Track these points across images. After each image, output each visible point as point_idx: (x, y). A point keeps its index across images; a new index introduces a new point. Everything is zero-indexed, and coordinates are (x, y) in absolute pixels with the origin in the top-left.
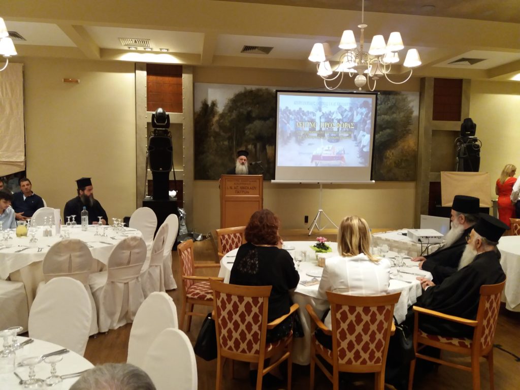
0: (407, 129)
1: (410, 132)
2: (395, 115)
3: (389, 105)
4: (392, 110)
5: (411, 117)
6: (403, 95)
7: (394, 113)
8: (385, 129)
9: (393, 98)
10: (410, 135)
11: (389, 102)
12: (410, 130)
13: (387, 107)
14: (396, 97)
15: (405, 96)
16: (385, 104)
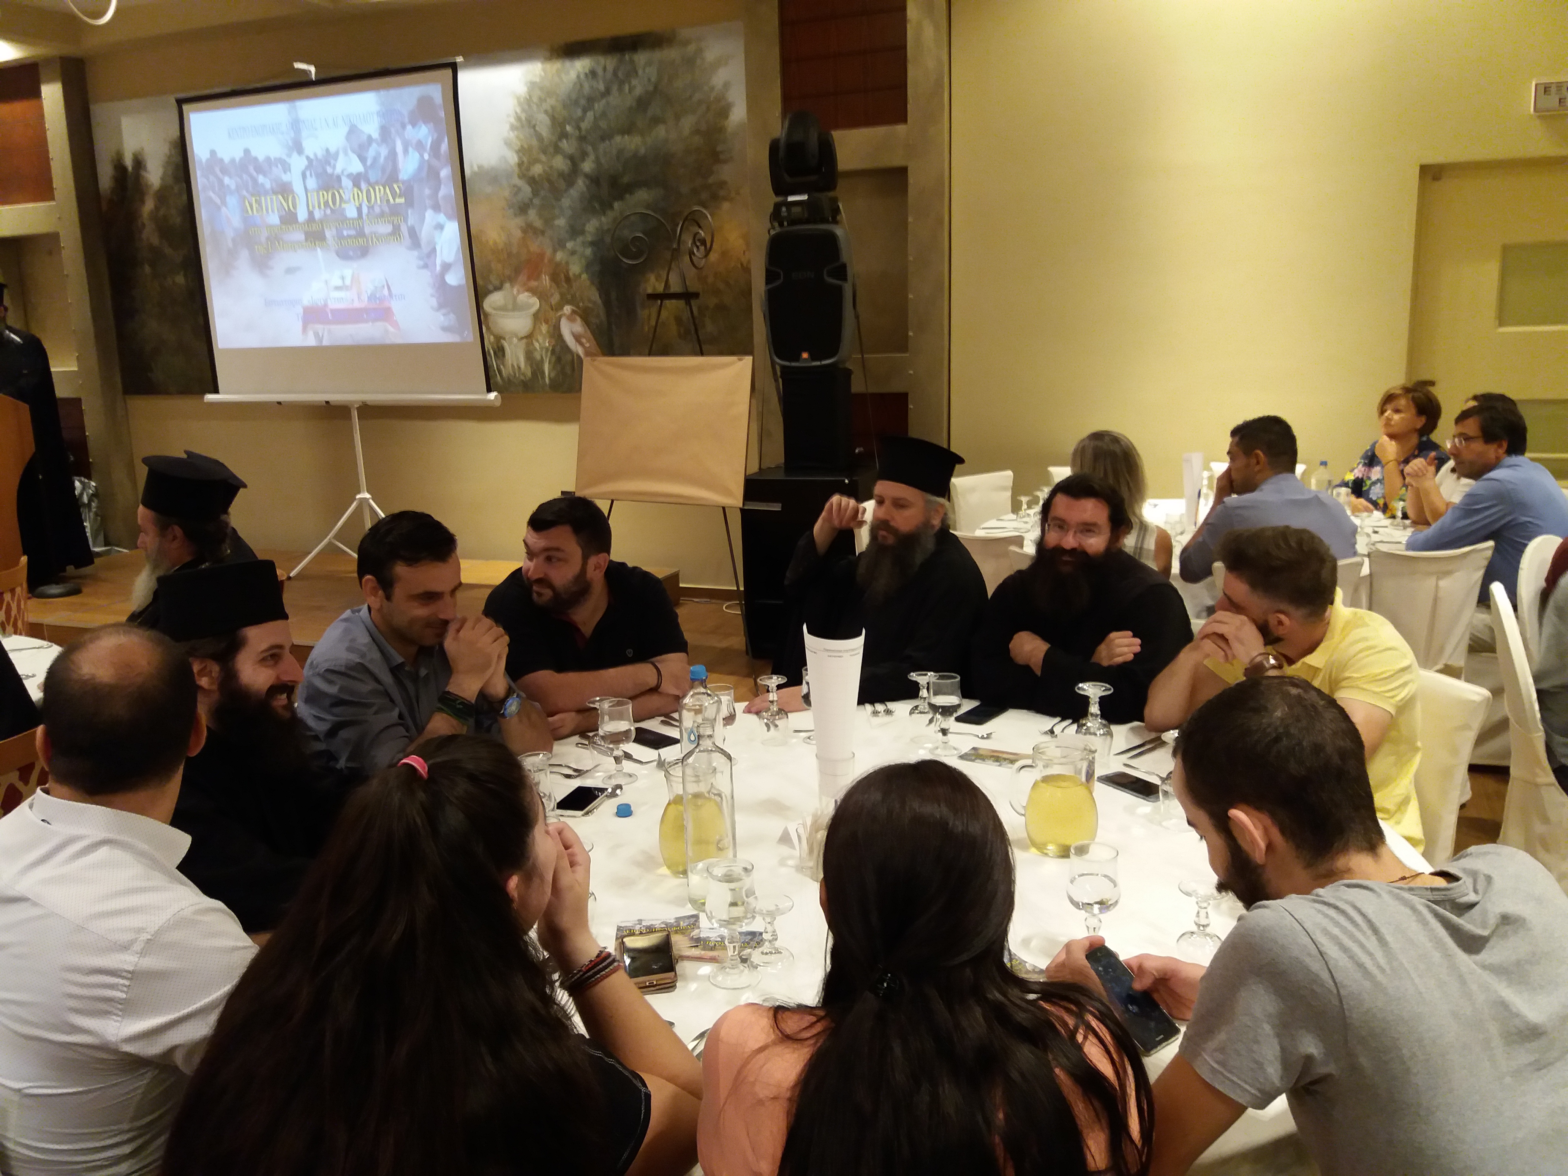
0: (711, 180)
1: (722, 193)
2: (661, 131)
3: (638, 91)
4: (650, 113)
5: (721, 130)
6: (686, 43)
7: (656, 121)
8: (630, 188)
9: (649, 63)
10: (726, 205)
11: (634, 82)
12: (722, 184)
13: (630, 101)
14: (658, 55)
15: (691, 48)
16: (620, 90)
